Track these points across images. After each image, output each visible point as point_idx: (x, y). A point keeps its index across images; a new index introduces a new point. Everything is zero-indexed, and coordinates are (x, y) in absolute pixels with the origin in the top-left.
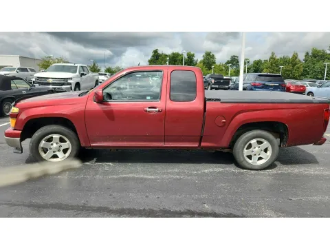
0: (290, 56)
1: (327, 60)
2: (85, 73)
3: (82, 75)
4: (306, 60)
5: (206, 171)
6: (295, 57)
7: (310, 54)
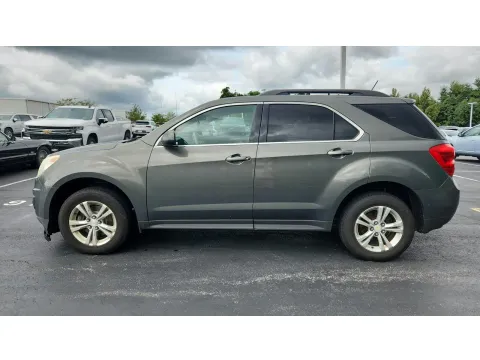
0: (420, 94)
1: (472, 98)
2: (106, 119)
3: (101, 122)
4: (442, 100)
5: (259, 280)
6: (426, 95)
7: (448, 91)
